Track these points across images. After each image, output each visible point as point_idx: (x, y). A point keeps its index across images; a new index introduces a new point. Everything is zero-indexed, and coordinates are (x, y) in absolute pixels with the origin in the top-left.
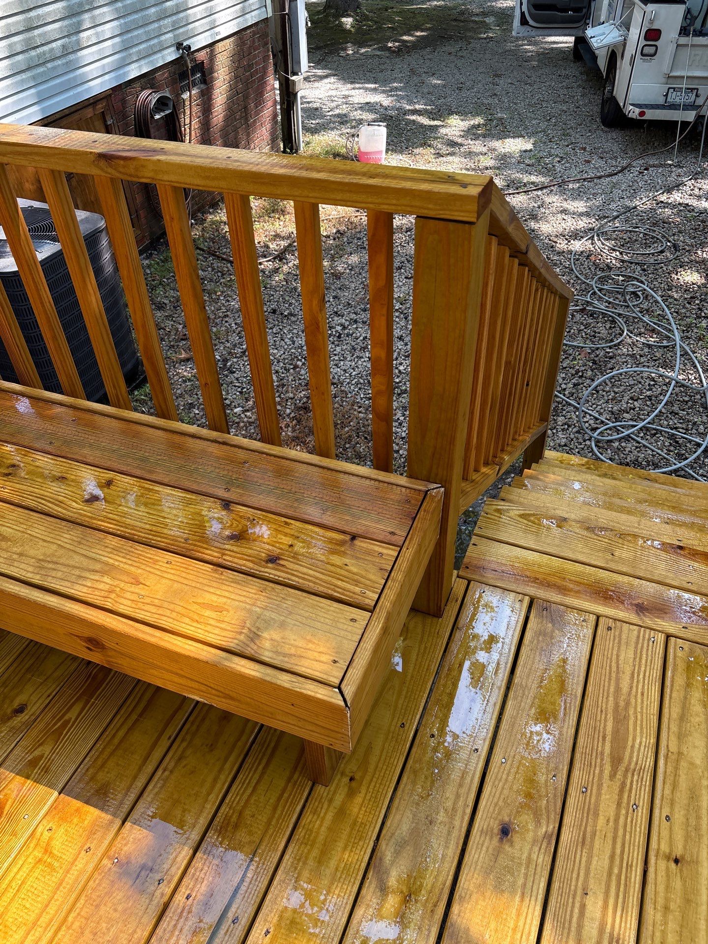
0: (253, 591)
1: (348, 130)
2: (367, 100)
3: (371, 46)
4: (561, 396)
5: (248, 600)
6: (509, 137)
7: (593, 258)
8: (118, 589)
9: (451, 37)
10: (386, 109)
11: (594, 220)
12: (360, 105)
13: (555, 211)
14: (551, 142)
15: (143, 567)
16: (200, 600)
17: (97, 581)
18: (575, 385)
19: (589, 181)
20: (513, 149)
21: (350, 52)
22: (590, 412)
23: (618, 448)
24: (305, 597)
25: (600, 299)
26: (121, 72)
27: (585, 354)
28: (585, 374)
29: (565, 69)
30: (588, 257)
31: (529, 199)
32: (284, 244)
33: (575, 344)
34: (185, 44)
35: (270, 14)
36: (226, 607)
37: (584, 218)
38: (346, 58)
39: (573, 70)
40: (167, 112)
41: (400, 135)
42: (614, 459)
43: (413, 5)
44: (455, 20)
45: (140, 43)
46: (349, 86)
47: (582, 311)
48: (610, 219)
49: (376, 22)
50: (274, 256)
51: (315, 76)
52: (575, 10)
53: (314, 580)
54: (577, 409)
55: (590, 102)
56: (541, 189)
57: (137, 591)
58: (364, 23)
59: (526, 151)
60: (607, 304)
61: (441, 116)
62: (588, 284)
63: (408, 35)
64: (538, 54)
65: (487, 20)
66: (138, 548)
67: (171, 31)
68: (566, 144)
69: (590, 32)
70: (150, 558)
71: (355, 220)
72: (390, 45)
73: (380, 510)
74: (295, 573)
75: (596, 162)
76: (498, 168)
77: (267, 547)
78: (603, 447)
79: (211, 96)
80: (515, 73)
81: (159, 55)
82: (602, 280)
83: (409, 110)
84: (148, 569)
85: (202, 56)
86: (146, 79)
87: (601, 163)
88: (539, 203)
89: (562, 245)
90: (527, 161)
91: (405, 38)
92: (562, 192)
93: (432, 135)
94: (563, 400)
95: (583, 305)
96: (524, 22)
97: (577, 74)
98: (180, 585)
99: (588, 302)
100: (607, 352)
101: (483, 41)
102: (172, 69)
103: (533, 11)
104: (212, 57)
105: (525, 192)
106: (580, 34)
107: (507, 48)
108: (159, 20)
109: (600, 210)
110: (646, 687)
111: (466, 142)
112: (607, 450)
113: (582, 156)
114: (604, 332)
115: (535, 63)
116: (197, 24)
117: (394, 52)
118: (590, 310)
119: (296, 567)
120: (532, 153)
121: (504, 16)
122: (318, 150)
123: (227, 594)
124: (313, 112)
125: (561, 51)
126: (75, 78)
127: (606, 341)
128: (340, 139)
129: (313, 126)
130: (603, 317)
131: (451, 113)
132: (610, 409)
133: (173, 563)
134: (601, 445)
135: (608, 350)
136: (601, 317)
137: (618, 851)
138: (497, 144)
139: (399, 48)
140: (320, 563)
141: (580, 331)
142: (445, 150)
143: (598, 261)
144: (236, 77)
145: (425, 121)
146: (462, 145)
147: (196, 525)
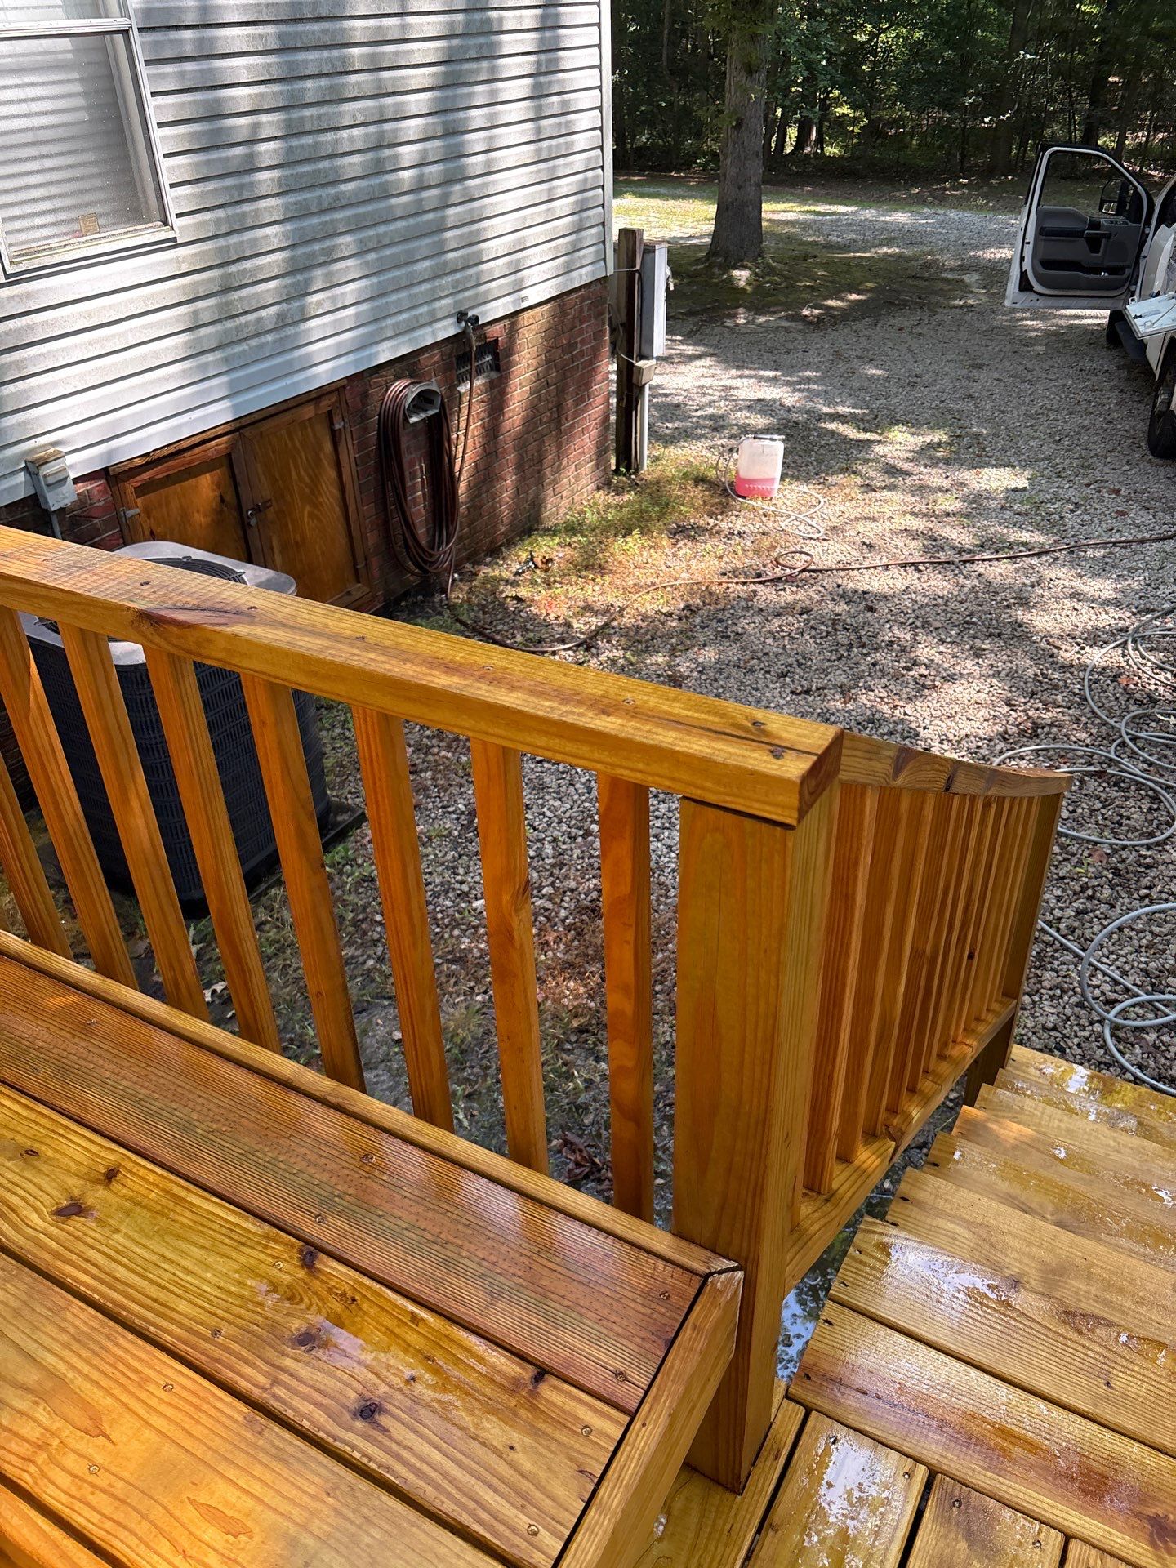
0: (312, 1490)
1: (724, 442)
2: (760, 396)
3: (775, 313)
4: (1053, 931)
5: (296, 1513)
6: (989, 465)
7: (1123, 680)
8: (56, 1442)
9: (904, 304)
10: (789, 410)
11: (1128, 614)
12: (748, 403)
13: (1061, 595)
14: (1059, 477)
15: (117, 1391)
16: (203, 1498)
17: (22, 1413)
18: (1079, 912)
19: (1122, 547)
20: (994, 486)
21: (742, 321)
22: (1104, 967)
23: (1154, 1045)
24: (413, 1524)
25: (1133, 755)
26: (366, 353)
27: (1101, 856)
28: (1098, 894)
29: (1091, 360)
30: (1115, 678)
31: (1017, 570)
32: (597, 622)
33: (1082, 835)
34: (470, 314)
35: (611, 271)
36: (249, 1524)
37: (1111, 610)
38: (735, 330)
39: (1105, 361)
40: (431, 413)
41: (808, 452)
42: (1147, 1067)
43: (848, 252)
44: (915, 277)
45: (400, 312)
46: (734, 372)
47: (1100, 774)
48: (1157, 614)
49: (787, 278)
50: (579, 641)
51: (681, 355)
52: (1112, 271)
53: (439, 1479)
54: (1081, 958)
55: (1131, 415)
56: (1039, 555)
57: (91, 1451)
58: (768, 278)
59: (1015, 490)
60: (1145, 766)
61: (877, 427)
62: (1113, 727)
63: (837, 299)
64: (1047, 334)
65: (967, 278)
66: (121, 1341)
67: (451, 295)
68: (1086, 481)
69: (1133, 309)
70: (136, 1371)
71: (719, 590)
72: (805, 312)
73: (606, 1311)
74: (405, 1454)
75: (1136, 514)
76: (967, 516)
77: (364, 1374)
78: (1125, 1040)
79: (505, 388)
80: (1007, 364)
81: (428, 330)
82: (1139, 722)
83: (826, 414)
84: (125, 1398)
85: (496, 331)
86: (403, 365)
87: (1146, 517)
88: (1033, 579)
89: (1069, 653)
90: (1017, 507)
91: (831, 303)
92: (1075, 563)
93: (860, 456)
94: (1055, 939)
95: (1101, 763)
96: (1025, 285)
97: (1112, 368)
98: (174, 1450)
99: (1111, 760)
100: (1140, 856)
101: (957, 311)
102: (447, 349)
103: (1042, 270)
104: (512, 333)
105: (1010, 558)
106: (1119, 307)
107: (997, 323)
108: (432, 279)
109: (1140, 598)
111: (916, 470)
112: (1133, 1045)
113: (1111, 503)
114: (1137, 818)
115: (1041, 349)
116: (493, 284)
117: (811, 323)
118: (1113, 775)
119: (411, 1438)
120: (1027, 494)
121: (994, 274)
122: (672, 471)
123: (257, 1488)
124: (671, 410)
125: (1085, 331)
126: (290, 363)
127: (1140, 835)
128: (709, 455)
129: (668, 431)
130: (1138, 790)
131: (894, 422)
132: (1142, 966)
133: (177, 1389)
134: (1121, 1035)
135: (1144, 852)
136: (1133, 788)
138: (968, 476)
139: (819, 318)
140: (459, 1433)
141: (1092, 811)
142: (880, 480)
143: (1132, 686)
144: (548, 362)
145: (851, 432)
146: (908, 474)
147: (241, 1297)
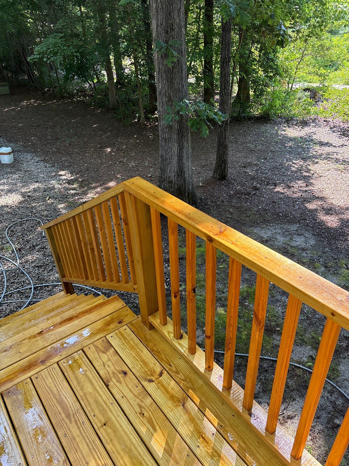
110: (62, 385)
137: (88, 441)
